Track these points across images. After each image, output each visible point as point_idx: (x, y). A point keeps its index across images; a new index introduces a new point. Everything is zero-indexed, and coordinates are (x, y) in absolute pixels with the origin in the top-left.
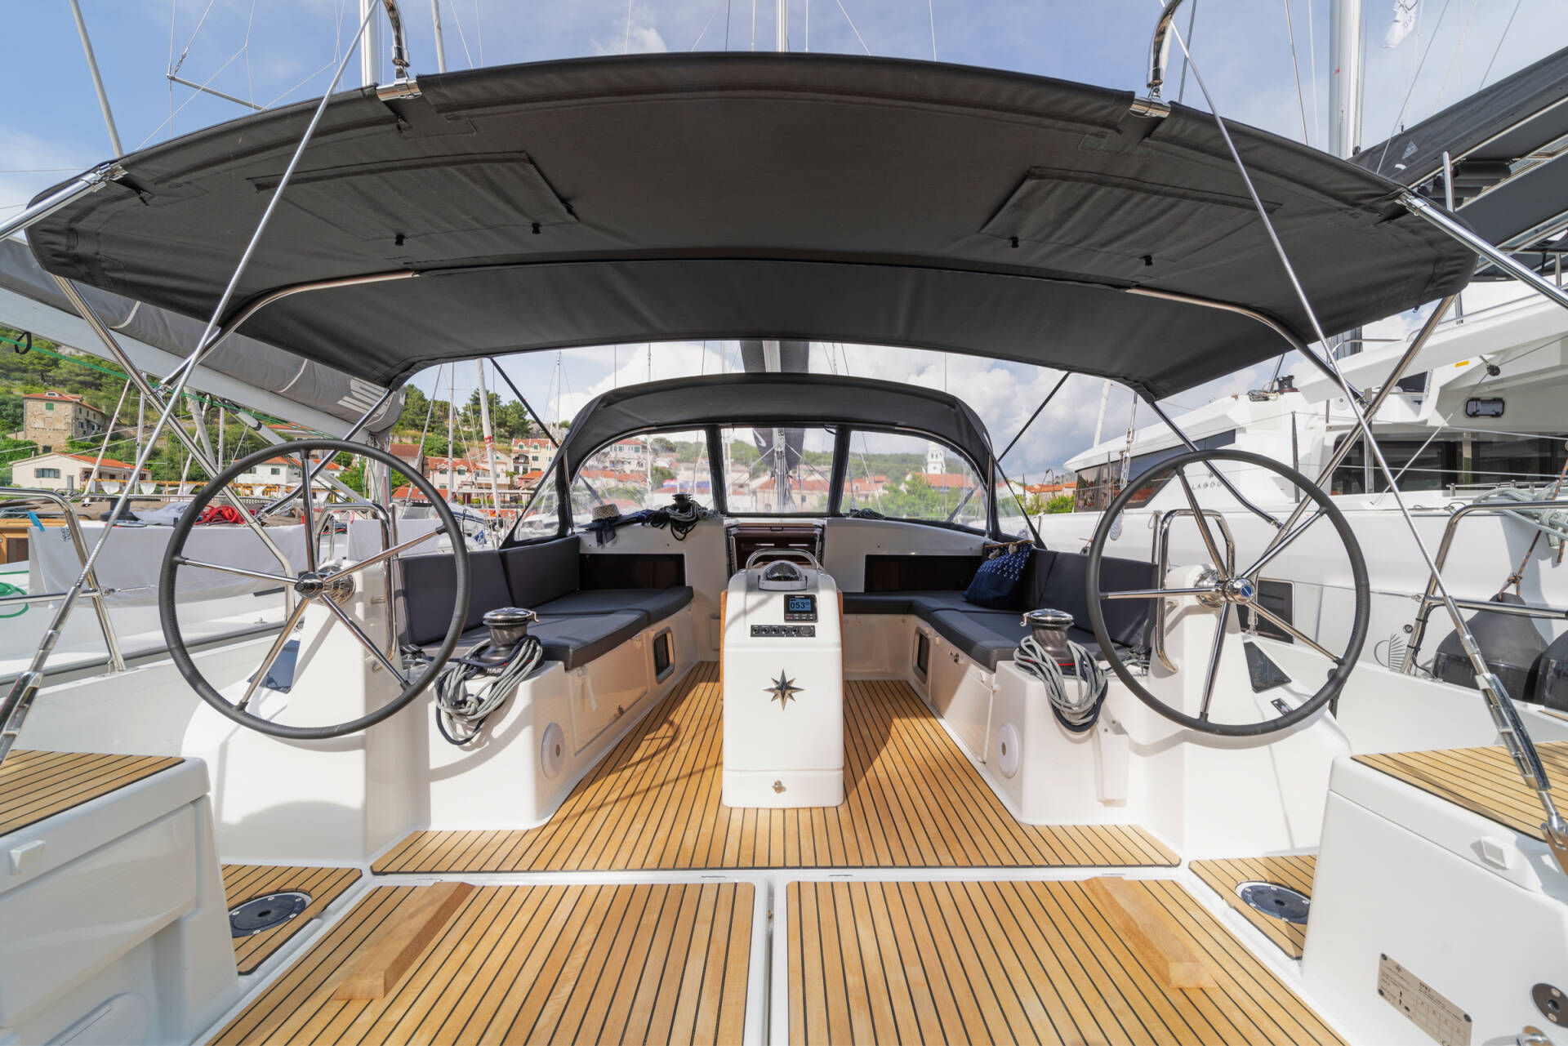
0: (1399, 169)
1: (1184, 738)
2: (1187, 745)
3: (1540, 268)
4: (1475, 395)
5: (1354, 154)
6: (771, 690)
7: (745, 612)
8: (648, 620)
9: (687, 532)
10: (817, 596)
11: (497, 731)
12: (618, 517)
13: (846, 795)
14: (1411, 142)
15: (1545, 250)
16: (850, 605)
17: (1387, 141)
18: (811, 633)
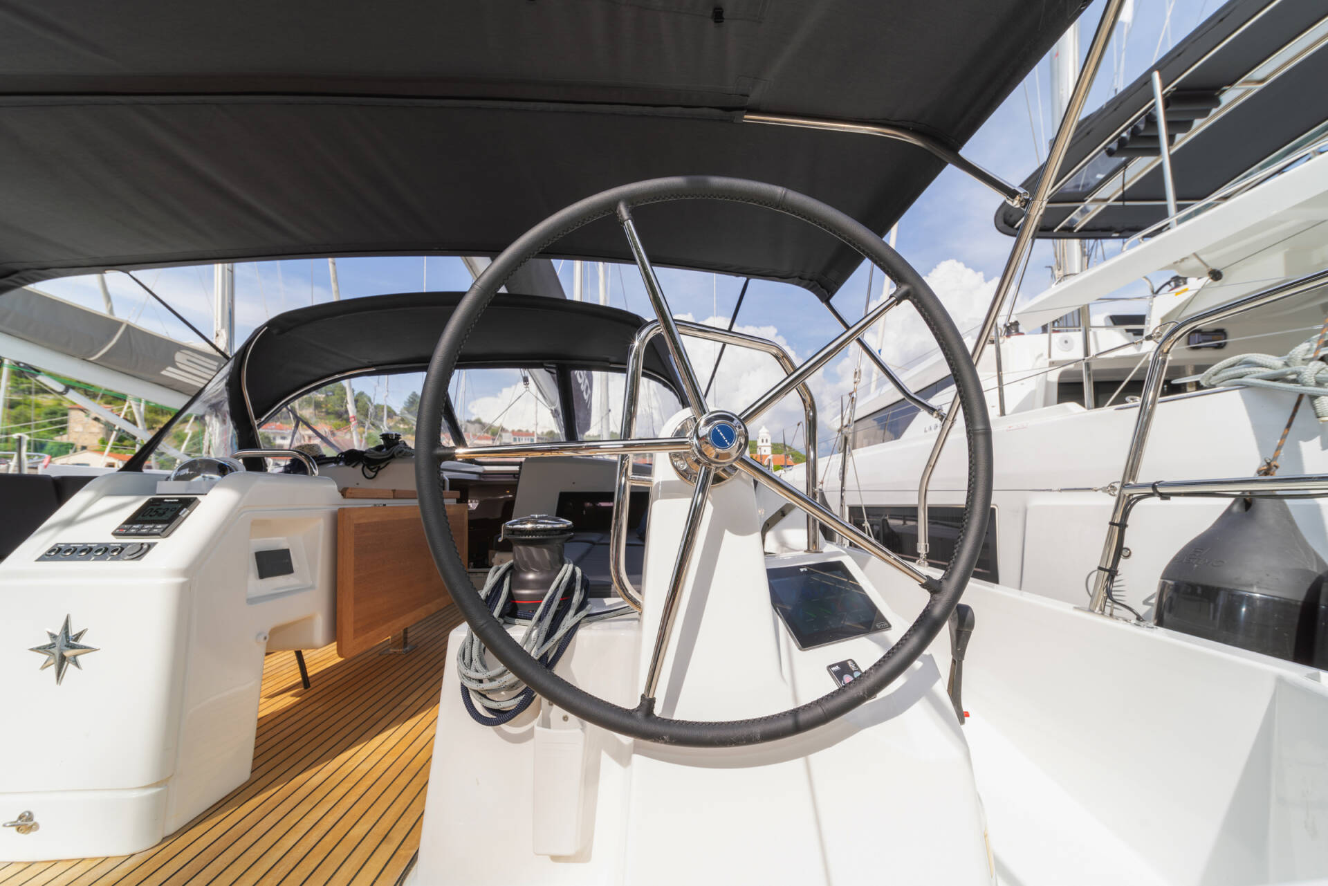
9: (379, 469)
10: (200, 499)
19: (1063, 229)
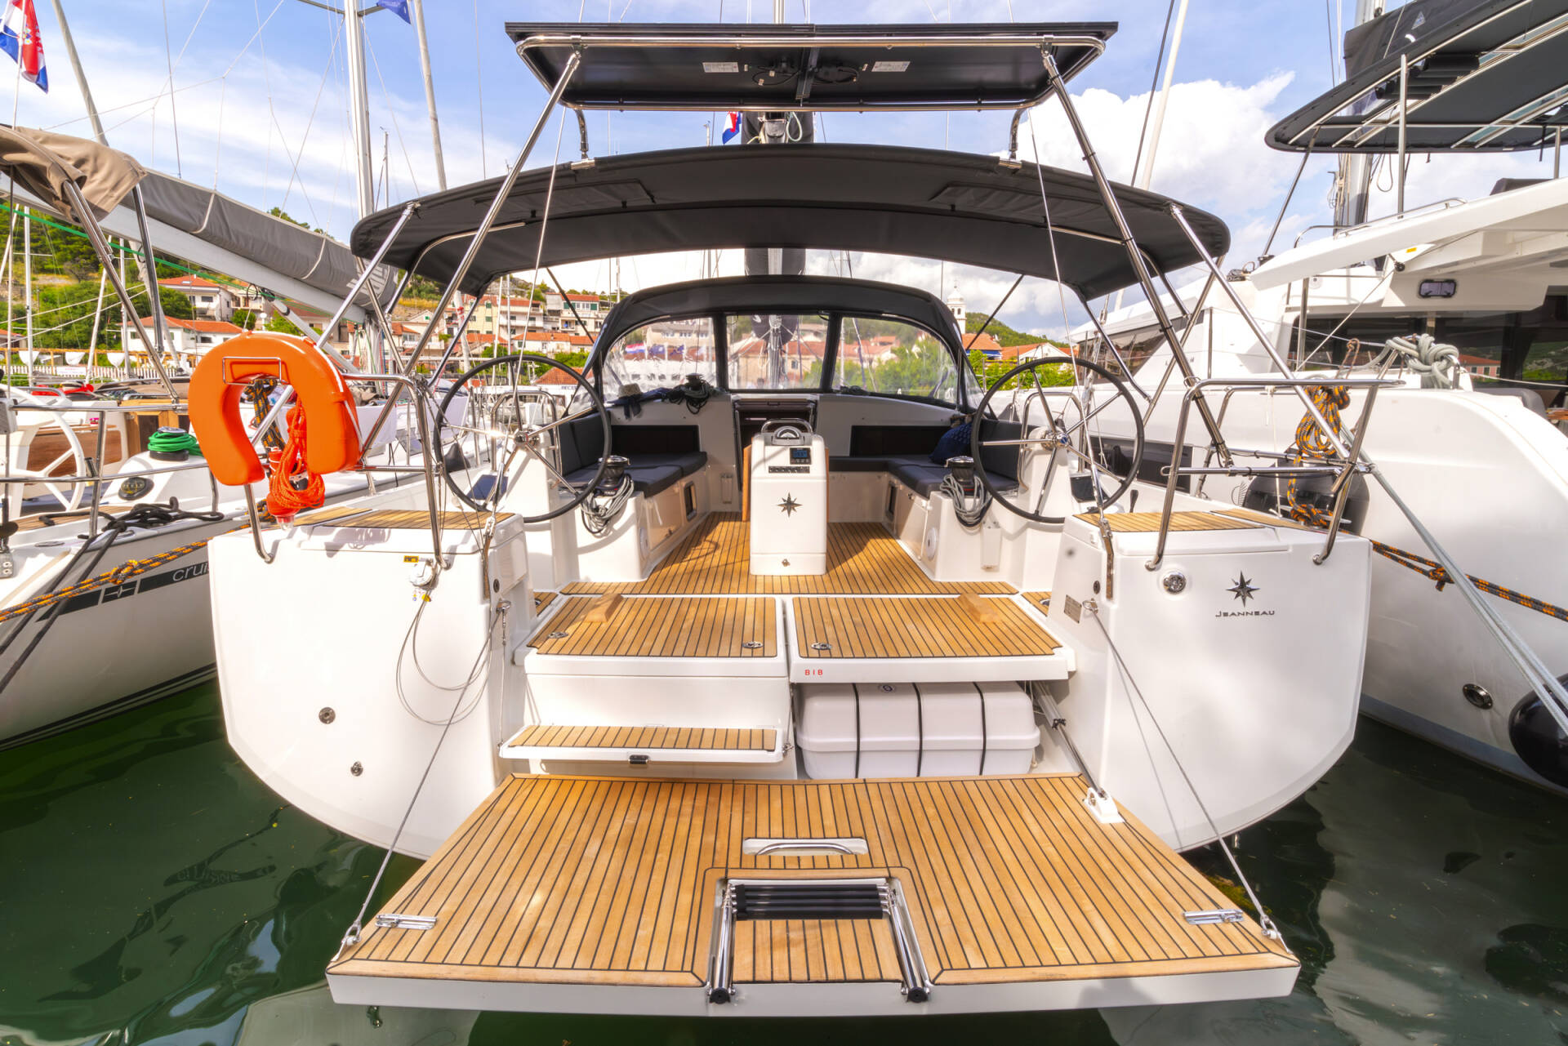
0: (1408, 41)
1: (1028, 526)
2: (1029, 531)
3: (1540, 141)
4: (1429, 276)
5: (1375, 16)
6: (781, 505)
7: (764, 460)
8: (683, 473)
9: (701, 407)
10: (811, 447)
11: (617, 526)
12: (641, 395)
13: (828, 570)
14: (1421, 13)
15: (1545, 124)
16: (835, 464)
17: (1401, 9)
18: (807, 470)
19: (1346, 143)
